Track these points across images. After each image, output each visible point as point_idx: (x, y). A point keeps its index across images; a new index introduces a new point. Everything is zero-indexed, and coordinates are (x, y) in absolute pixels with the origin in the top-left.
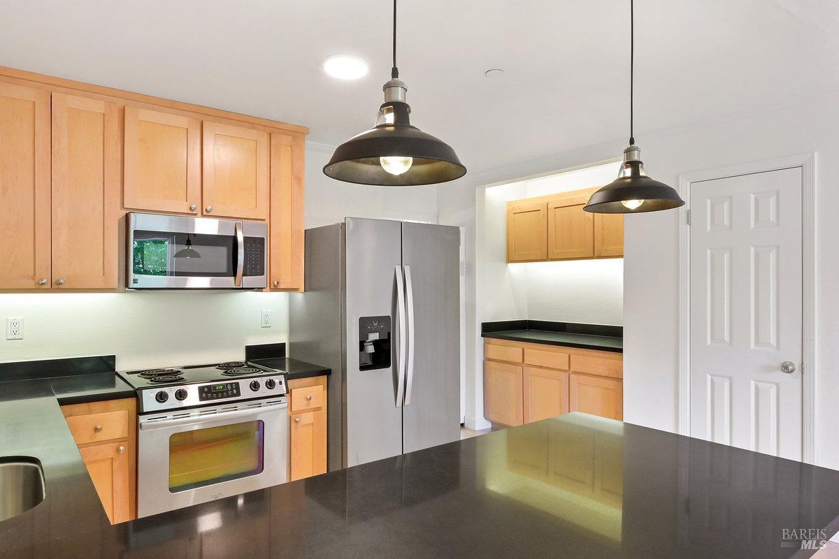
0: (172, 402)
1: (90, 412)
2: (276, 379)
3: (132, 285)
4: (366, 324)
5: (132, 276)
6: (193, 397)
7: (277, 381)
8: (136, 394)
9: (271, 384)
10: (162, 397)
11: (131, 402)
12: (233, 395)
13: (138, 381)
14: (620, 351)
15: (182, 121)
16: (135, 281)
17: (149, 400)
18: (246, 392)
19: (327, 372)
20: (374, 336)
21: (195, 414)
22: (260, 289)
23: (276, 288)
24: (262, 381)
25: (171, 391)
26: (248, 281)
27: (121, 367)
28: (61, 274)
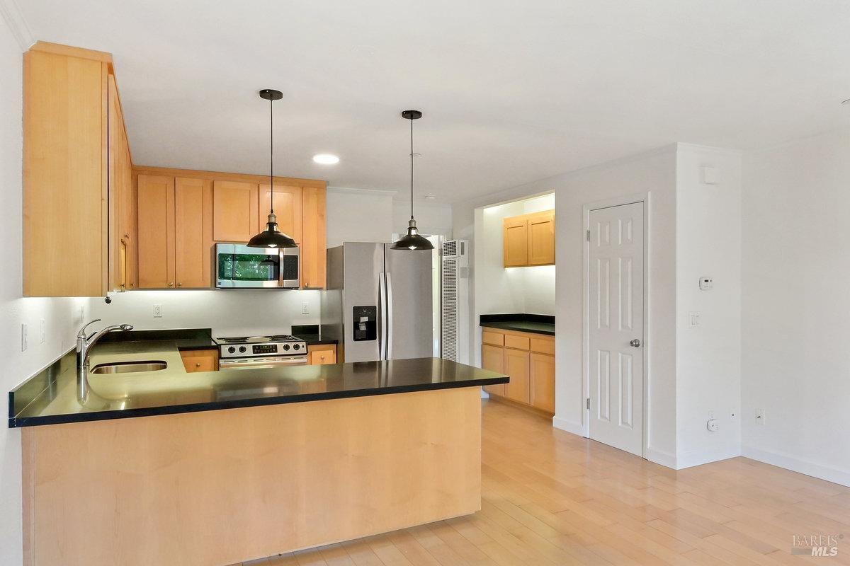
0: (237, 353)
1: (194, 356)
2: (301, 344)
3: (218, 286)
4: (358, 311)
5: (219, 280)
6: (249, 351)
7: (301, 345)
8: (218, 348)
9: (297, 347)
10: (232, 350)
11: (215, 352)
12: (273, 352)
13: (219, 342)
14: (553, 334)
15: (246, 186)
16: (220, 284)
17: (225, 351)
18: (281, 350)
19: (336, 342)
20: (365, 319)
21: (251, 361)
22: (297, 288)
23: (306, 288)
24: (291, 345)
25: (237, 347)
26: (286, 283)
27: (215, 336)
28: (180, 280)
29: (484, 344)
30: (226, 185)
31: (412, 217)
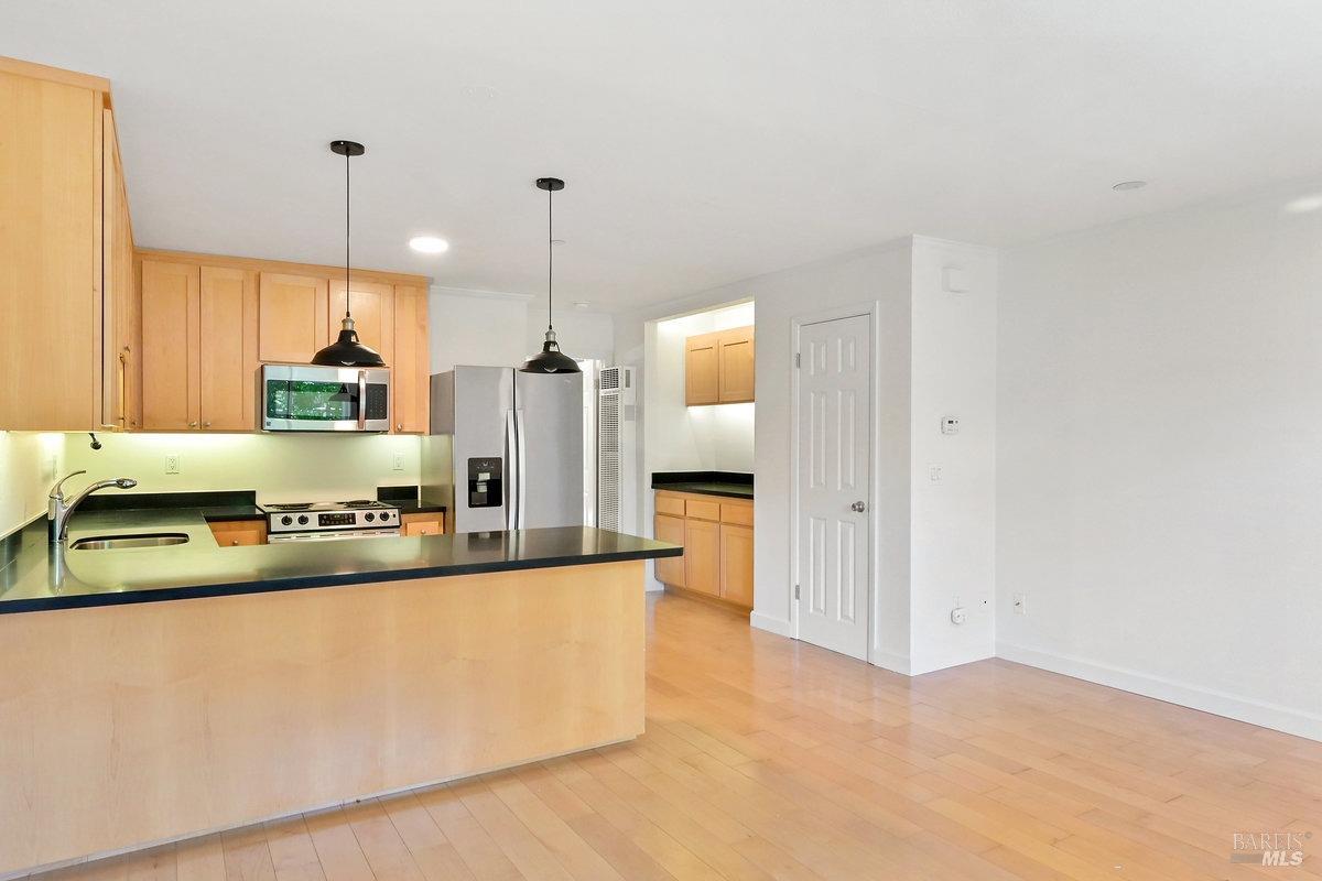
0: (295, 525)
1: (229, 530)
2: (391, 513)
3: (267, 427)
4: (475, 465)
5: (267, 419)
6: (313, 523)
7: (391, 514)
8: (266, 517)
9: (385, 517)
10: (286, 521)
11: (262, 524)
12: (349, 523)
13: (267, 510)
14: (751, 497)
16: (269, 424)
17: (276, 522)
18: (361, 521)
19: (443, 510)
20: (485, 476)
21: (316, 537)
22: (385, 432)
23: (400, 432)
24: (377, 514)
25: (295, 517)
26: (369, 424)
27: (260, 501)
28: (208, 419)
29: (658, 514)
30: (280, 278)
31: (550, 327)
